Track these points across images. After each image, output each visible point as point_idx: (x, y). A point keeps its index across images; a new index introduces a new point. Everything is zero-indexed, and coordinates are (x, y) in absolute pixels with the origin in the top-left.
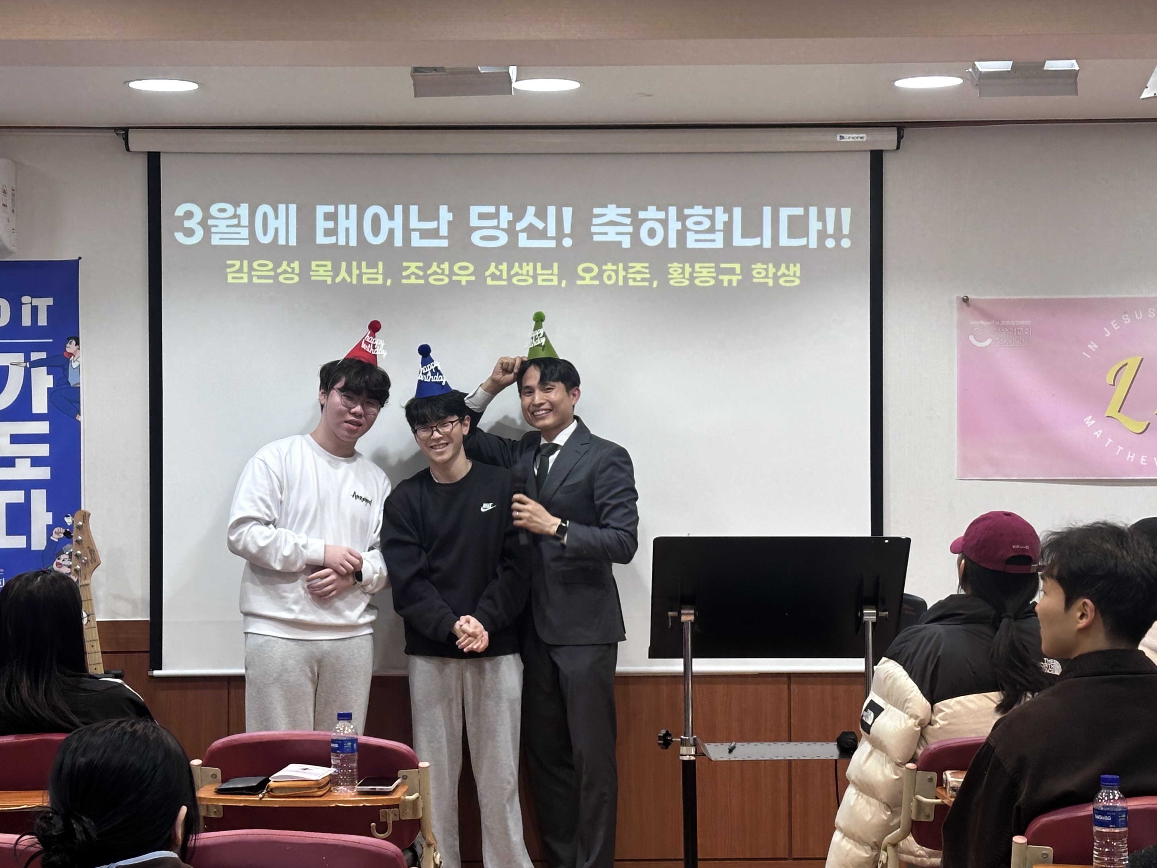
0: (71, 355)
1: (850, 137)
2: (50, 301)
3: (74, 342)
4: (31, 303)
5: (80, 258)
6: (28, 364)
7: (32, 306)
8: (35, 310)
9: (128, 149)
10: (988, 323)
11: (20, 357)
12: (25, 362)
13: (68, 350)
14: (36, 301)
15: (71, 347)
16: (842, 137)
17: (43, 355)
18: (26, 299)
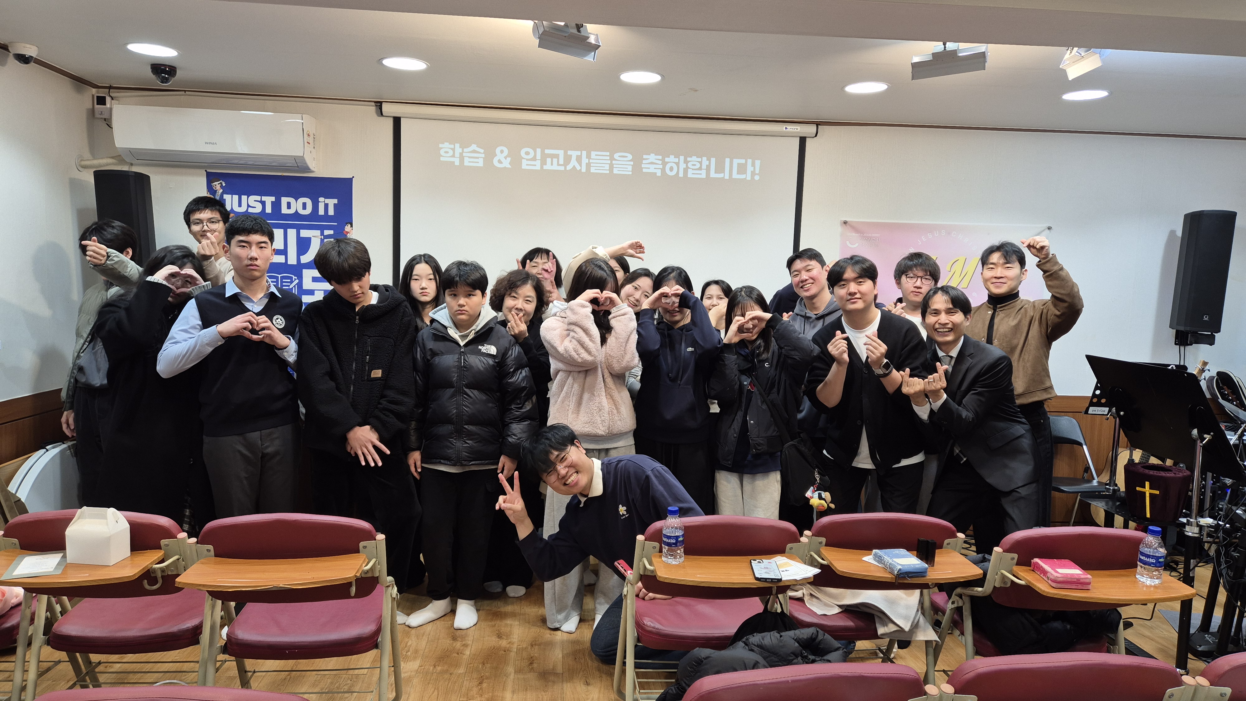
0: (347, 233)
1: (791, 128)
2: (335, 201)
3: (349, 225)
4: (324, 202)
5: (353, 177)
6: (322, 237)
7: (325, 204)
8: (326, 206)
9: (382, 114)
10: (857, 235)
11: (318, 232)
12: (321, 235)
13: (346, 230)
14: (327, 201)
15: (348, 228)
16: (786, 128)
17: (331, 232)
18: (321, 199)
